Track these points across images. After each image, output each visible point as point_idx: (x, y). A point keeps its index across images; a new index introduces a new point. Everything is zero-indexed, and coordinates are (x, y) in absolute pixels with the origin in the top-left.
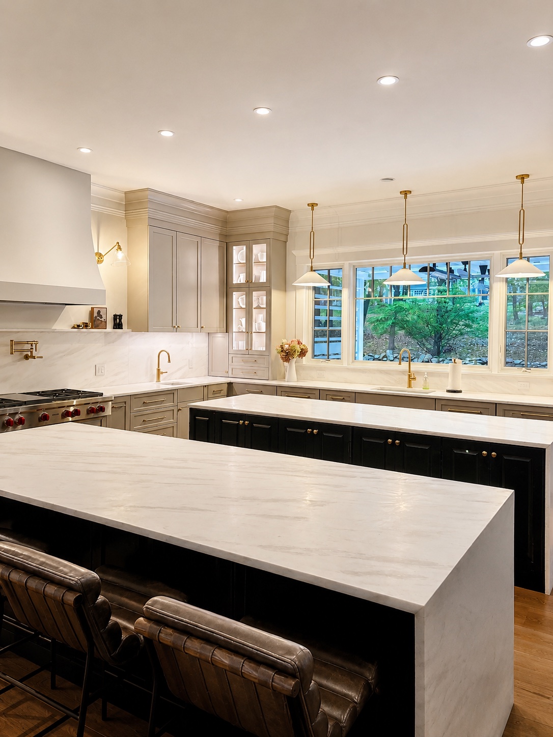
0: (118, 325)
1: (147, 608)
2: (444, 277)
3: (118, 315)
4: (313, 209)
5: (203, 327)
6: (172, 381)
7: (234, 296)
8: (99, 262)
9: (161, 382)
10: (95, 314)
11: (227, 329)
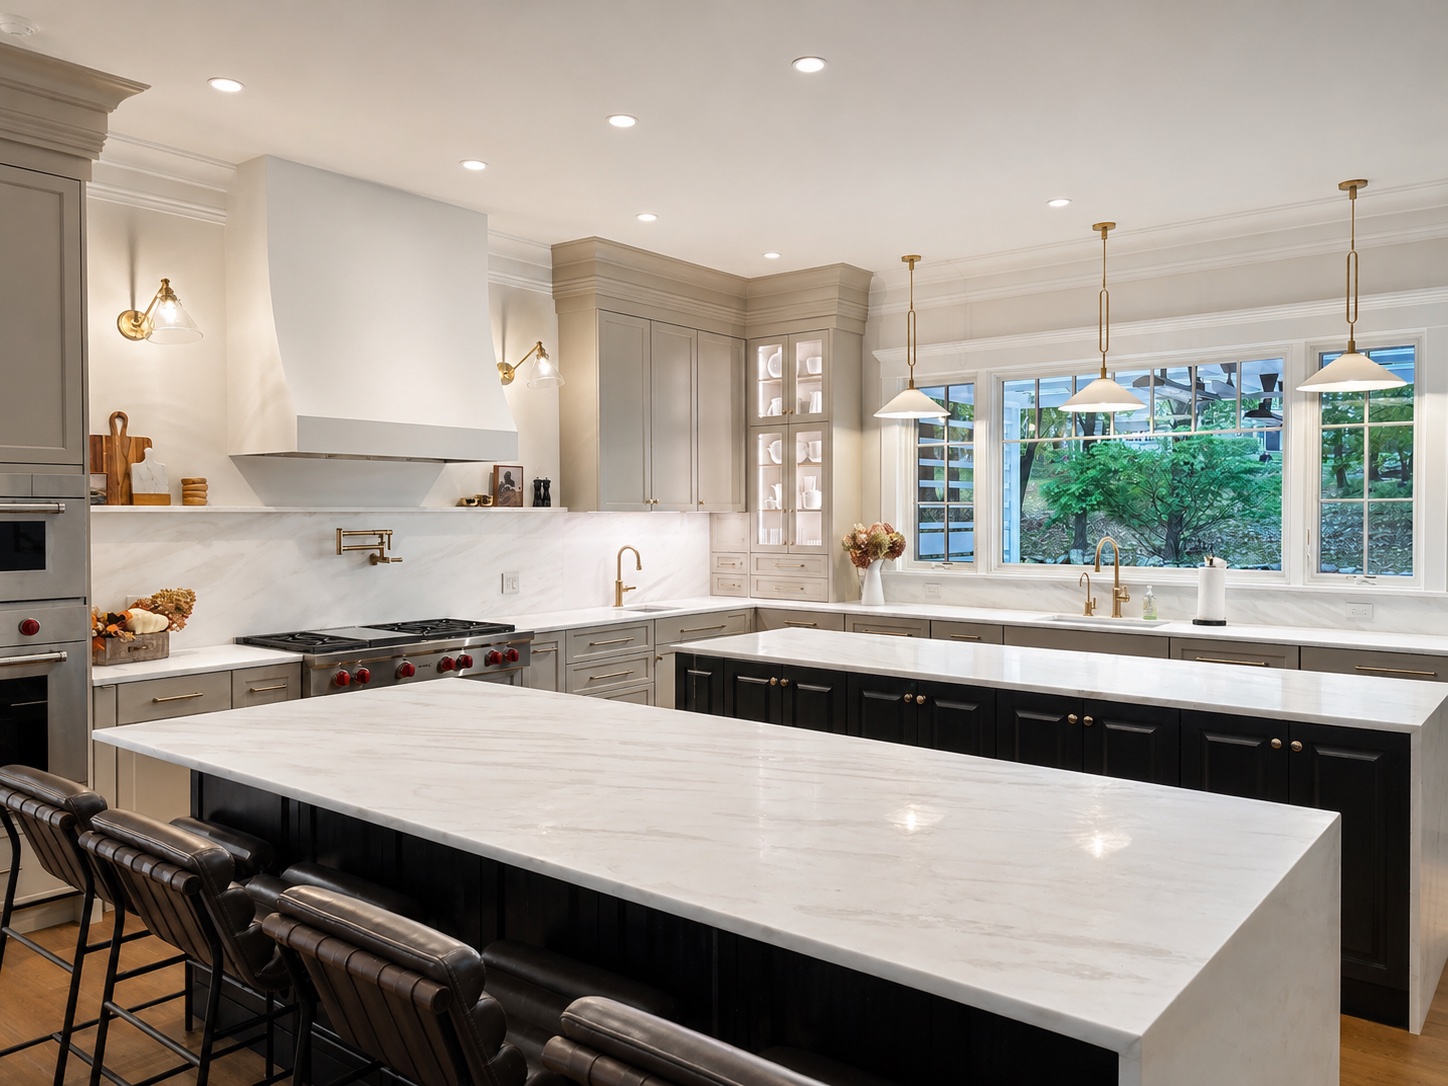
0: (542, 498)
1: (568, 1017)
2: (1185, 397)
3: (544, 481)
4: (912, 268)
5: (701, 503)
6: (642, 605)
7: (761, 443)
8: (507, 381)
9: (625, 606)
10: (501, 479)
11: (748, 505)
